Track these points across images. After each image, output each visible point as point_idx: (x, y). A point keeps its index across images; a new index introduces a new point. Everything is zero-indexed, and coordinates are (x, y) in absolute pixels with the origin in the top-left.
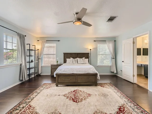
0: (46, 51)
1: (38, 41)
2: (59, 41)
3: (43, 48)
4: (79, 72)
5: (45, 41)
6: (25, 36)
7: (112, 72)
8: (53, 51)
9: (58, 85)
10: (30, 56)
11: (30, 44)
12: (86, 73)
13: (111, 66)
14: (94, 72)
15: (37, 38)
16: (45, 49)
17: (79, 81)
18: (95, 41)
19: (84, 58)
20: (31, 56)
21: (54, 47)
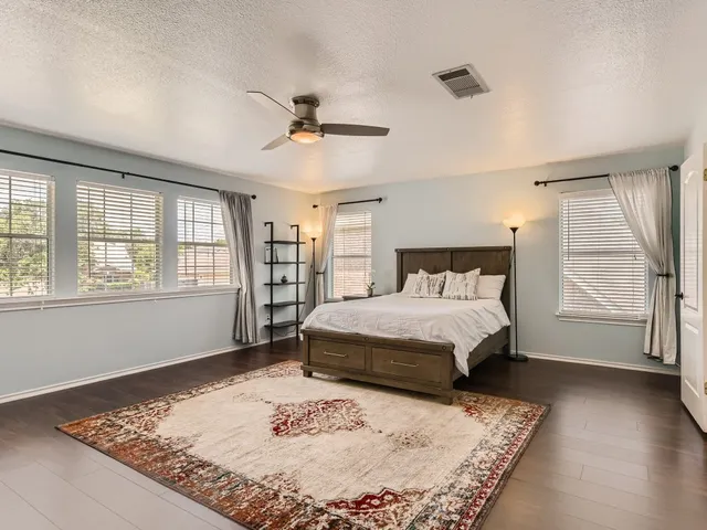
0: (340, 245)
1: (315, 206)
2: (380, 200)
3: (328, 234)
4: (378, 329)
5: (335, 204)
6: (254, 197)
7: (650, 357)
8: (361, 244)
9: (314, 374)
10: (272, 263)
11: (272, 223)
12: (407, 336)
13: (645, 322)
14: (438, 337)
15: (314, 196)
16: (338, 238)
17: (378, 369)
18: (545, 183)
19: (478, 271)
20: (277, 263)
21: (365, 228)
